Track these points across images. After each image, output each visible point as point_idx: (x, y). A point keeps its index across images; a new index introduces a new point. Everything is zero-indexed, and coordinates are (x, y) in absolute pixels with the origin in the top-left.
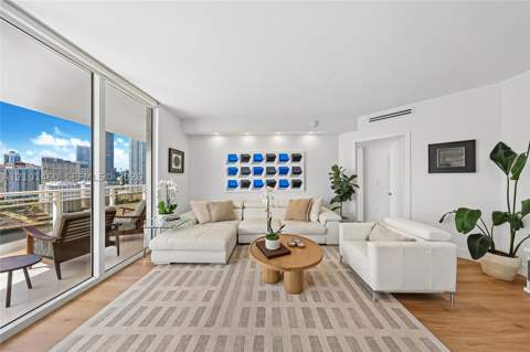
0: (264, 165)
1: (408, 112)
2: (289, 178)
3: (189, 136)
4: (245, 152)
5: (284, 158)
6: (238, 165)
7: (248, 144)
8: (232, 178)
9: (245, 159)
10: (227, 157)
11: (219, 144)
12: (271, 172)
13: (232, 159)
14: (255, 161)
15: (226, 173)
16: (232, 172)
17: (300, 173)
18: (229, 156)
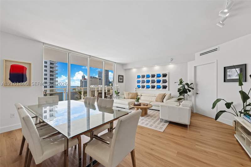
0: (150, 79)
1: (216, 50)
2: (161, 84)
3: (126, 70)
4: (143, 74)
5: (159, 76)
6: (141, 79)
7: (145, 71)
8: (139, 84)
9: (143, 77)
10: (137, 76)
11: (135, 72)
12: (153, 82)
13: (139, 77)
14: (147, 77)
15: (136, 83)
16: (139, 82)
17: (166, 82)
18: (138, 76)
